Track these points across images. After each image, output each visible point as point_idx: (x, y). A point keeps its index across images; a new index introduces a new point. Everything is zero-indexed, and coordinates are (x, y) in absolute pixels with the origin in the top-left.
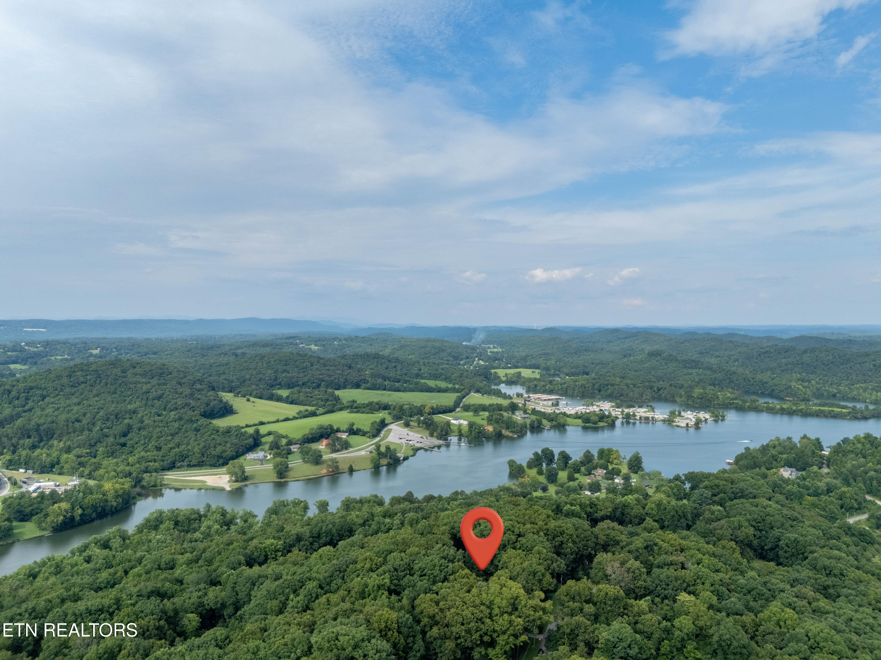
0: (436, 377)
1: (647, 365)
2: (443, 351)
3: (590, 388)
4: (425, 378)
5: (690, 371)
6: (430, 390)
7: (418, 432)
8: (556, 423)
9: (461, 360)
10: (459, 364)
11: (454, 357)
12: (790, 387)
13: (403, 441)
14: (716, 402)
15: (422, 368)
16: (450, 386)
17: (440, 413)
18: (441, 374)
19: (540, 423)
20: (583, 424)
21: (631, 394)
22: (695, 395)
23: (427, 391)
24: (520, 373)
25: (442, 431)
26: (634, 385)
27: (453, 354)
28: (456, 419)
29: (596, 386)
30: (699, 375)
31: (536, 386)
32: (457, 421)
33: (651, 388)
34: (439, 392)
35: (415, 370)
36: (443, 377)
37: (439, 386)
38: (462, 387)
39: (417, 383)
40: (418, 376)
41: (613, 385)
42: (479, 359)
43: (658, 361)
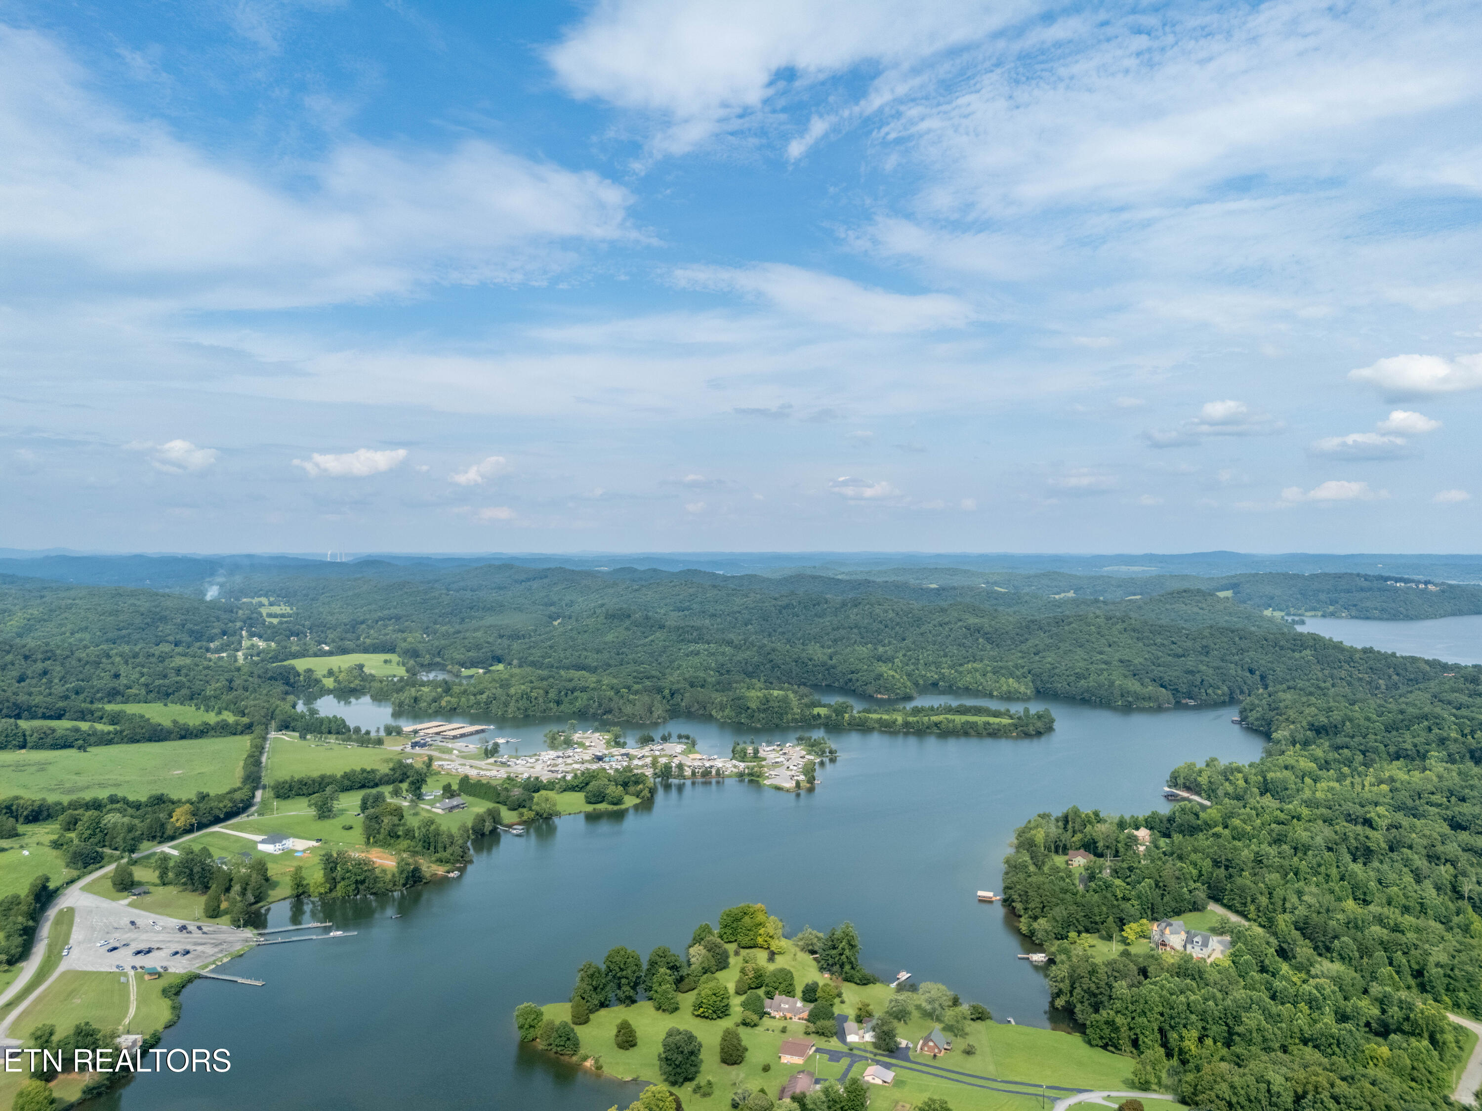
0: (165, 695)
1: (610, 637)
2: (164, 619)
3: (541, 700)
4: (136, 699)
5: (692, 647)
6: (157, 735)
7: (162, 908)
8: (532, 814)
9: (211, 639)
10: (208, 650)
11: (191, 632)
12: (882, 675)
13: (125, 959)
14: (790, 716)
15: (123, 672)
16: (212, 718)
17: (217, 821)
18: (179, 686)
19: (495, 817)
20: (590, 808)
21: (628, 709)
22: (753, 705)
23: (150, 740)
24: (361, 667)
25: (243, 892)
26: (629, 688)
27: (189, 626)
28: (275, 837)
29: (552, 695)
30: (713, 654)
31: (416, 700)
32: (278, 846)
33: (660, 690)
34: (183, 737)
35: (103, 681)
36: (184, 691)
37: (181, 721)
38: (246, 720)
39: (114, 719)
40: (113, 695)
41: (584, 690)
42: (252, 635)
43: (627, 629)
